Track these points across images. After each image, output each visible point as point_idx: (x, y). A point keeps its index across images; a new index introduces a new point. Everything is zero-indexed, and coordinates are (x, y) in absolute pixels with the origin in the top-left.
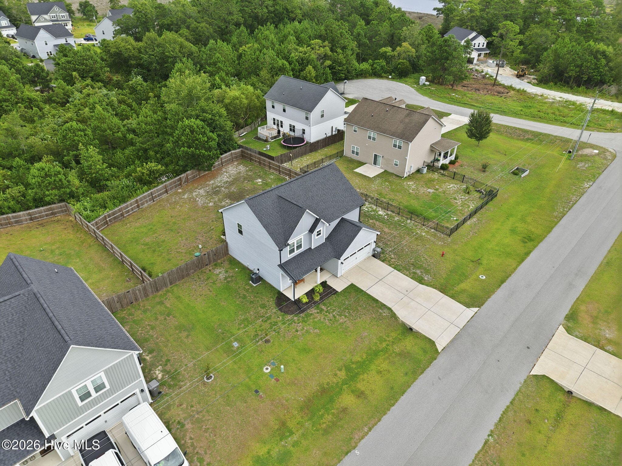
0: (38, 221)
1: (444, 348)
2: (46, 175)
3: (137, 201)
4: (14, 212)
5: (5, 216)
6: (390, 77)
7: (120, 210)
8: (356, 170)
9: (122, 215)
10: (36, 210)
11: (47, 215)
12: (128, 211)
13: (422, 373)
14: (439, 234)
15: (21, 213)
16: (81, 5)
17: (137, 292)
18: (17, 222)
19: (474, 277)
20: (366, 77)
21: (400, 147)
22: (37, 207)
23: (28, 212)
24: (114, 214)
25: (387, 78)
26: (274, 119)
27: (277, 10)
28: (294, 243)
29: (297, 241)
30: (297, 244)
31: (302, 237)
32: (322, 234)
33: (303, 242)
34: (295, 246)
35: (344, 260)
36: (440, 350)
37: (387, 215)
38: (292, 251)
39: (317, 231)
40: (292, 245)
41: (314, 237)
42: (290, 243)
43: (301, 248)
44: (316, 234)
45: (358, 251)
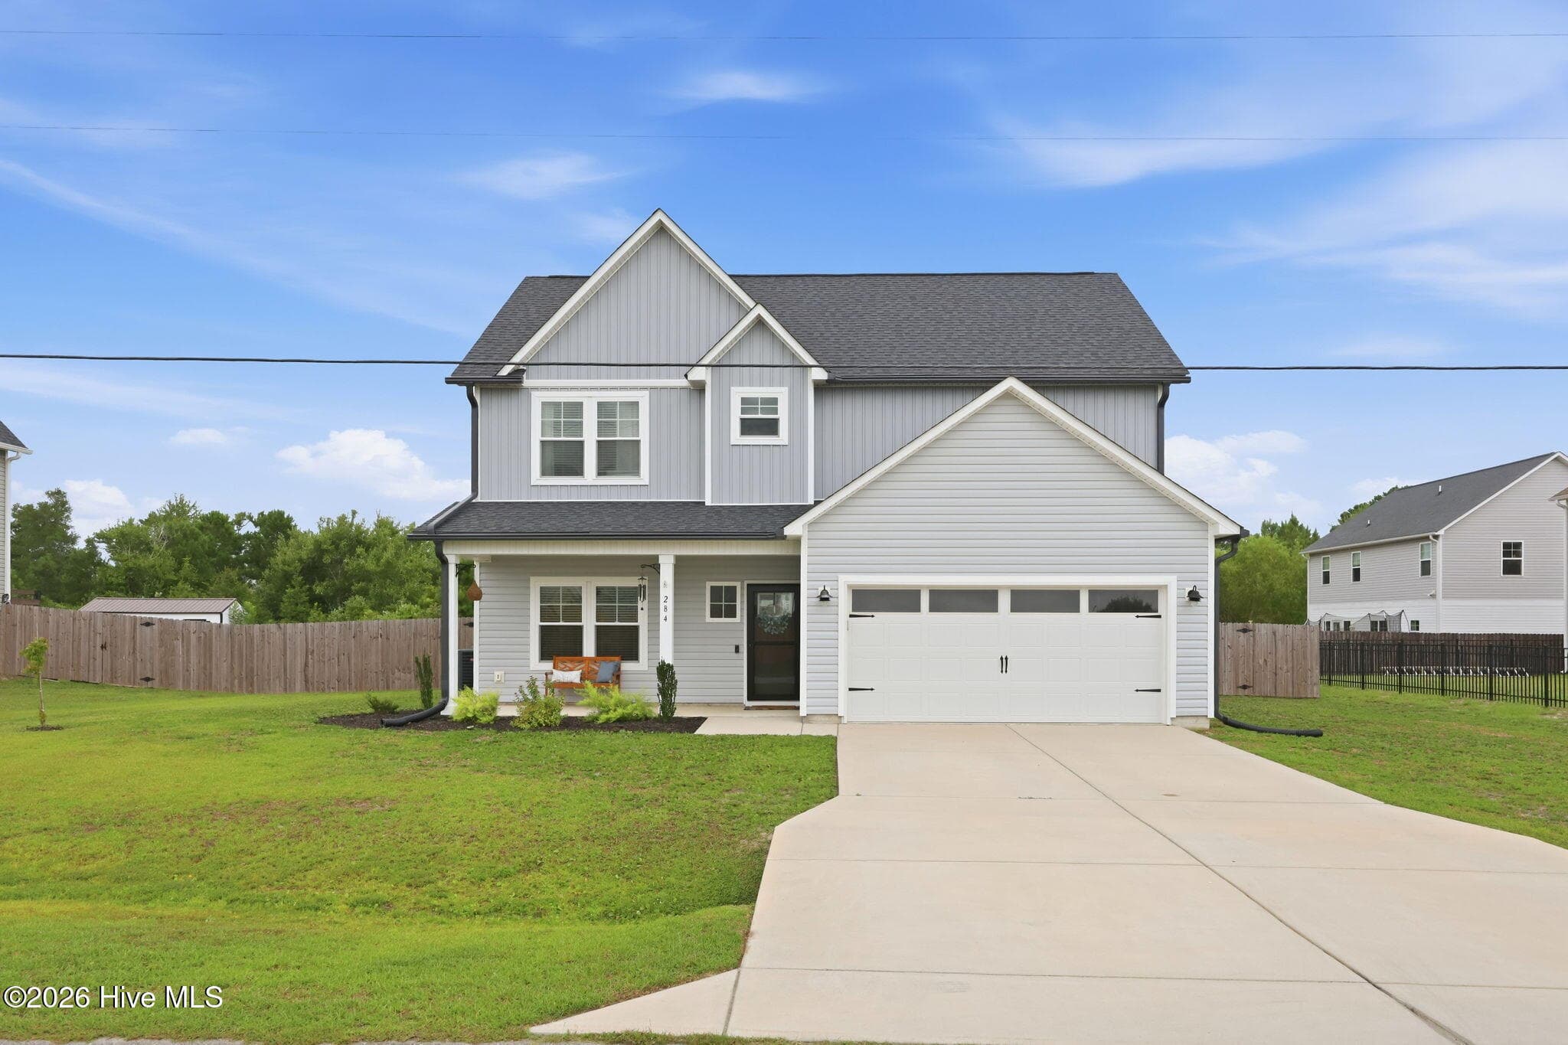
28: (576, 409)
29: (604, 408)
30: (603, 427)
31: (643, 399)
32: (783, 436)
33: (644, 437)
34: (590, 438)
35: (861, 597)
38: (562, 462)
39: (738, 394)
40: (567, 415)
41: (720, 430)
42: (544, 389)
43: (635, 470)
44: (736, 416)
45: (1022, 599)
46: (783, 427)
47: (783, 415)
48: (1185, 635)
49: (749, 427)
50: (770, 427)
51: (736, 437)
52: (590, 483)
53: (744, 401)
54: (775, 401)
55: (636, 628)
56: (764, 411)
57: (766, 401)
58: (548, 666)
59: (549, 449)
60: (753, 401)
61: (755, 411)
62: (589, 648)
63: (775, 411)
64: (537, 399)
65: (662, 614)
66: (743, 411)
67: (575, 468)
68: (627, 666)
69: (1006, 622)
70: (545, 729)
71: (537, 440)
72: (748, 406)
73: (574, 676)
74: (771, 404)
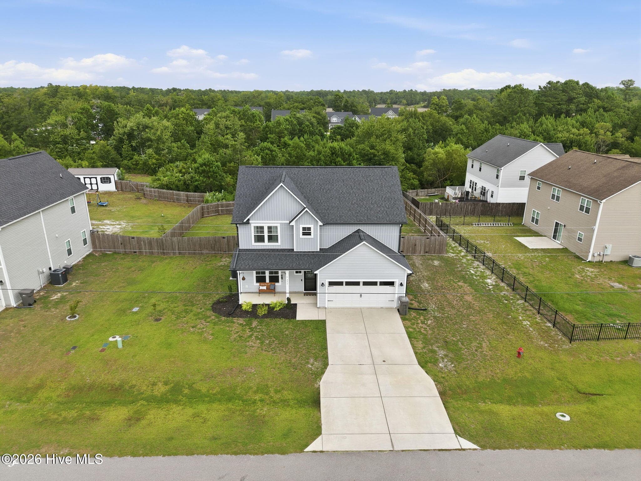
0: (192, 204)
1: (322, 452)
4: (179, 190)
5: (171, 191)
8: (518, 238)
10: (192, 193)
13: (236, 453)
14: (554, 332)
15: (182, 193)
17: (142, 243)
18: (177, 199)
19: (546, 409)
21: (588, 211)
22: (195, 192)
23: (186, 193)
26: (471, 181)
28: (262, 228)
29: (269, 228)
30: (269, 232)
31: (279, 225)
32: (312, 236)
33: (279, 234)
34: (266, 234)
35: (331, 284)
36: (309, 448)
37: (496, 286)
38: (260, 239)
39: (301, 226)
40: (260, 229)
41: (298, 235)
42: (254, 223)
43: (277, 241)
44: (301, 231)
45: (365, 284)
46: (312, 234)
47: (312, 231)
48: (399, 291)
49: (304, 234)
50: (309, 234)
51: (301, 236)
52: (266, 244)
53: (303, 228)
54: (310, 228)
55: (278, 276)
56: (308, 230)
57: (308, 228)
58: (258, 284)
59: (256, 237)
60: (305, 228)
61: (306, 230)
62: (267, 280)
63: (310, 230)
64: (253, 226)
65: (287, 283)
66: (303, 230)
67: (263, 241)
68: (276, 284)
69: (361, 288)
70: (265, 316)
71: (253, 235)
72: (304, 229)
73: (265, 288)
74: (309, 229)
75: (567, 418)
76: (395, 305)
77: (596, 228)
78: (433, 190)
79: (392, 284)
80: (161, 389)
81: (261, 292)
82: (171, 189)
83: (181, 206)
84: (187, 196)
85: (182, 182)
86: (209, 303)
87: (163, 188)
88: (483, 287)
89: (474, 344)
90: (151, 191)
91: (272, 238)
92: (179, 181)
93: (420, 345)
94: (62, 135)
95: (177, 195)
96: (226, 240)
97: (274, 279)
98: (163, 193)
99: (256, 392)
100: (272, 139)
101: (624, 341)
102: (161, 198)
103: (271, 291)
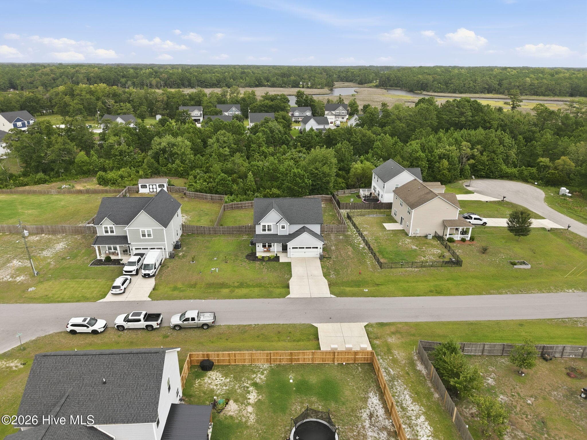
0: (214, 201)
1: (290, 298)
2: (222, 180)
3: (252, 203)
4: (206, 193)
6: (536, 183)
7: (241, 204)
8: (384, 224)
9: (242, 207)
10: (214, 195)
11: (218, 199)
12: (246, 206)
13: (266, 298)
15: (208, 194)
16: (364, 107)
17: (206, 229)
18: (206, 198)
19: (362, 289)
20: (511, 179)
22: (216, 194)
24: (237, 204)
25: (533, 184)
26: (374, 186)
27: (475, 120)
28: (265, 226)
29: (268, 226)
30: (268, 227)
31: (272, 225)
32: (285, 229)
33: (272, 228)
34: (267, 228)
35: (293, 248)
36: (287, 297)
37: (363, 248)
38: (264, 230)
39: (281, 225)
40: (264, 226)
41: (280, 228)
42: (262, 224)
43: (271, 231)
44: (281, 227)
45: (306, 248)
47: (285, 227)
48: (320, 251)
49: (282, 228)
50: (284, 228)
51: (281, 229)
52: (267, 232)
55: (272, 245)
58: (263, 248)
62: (267, 247)
65: (275, 248)
67: (265, 231)
68: (271, 248)
69: (305, 250)
70: (267, 261)
71: (262, 228)
72: (282, 226)
73: (266, 250)
74: (284, 226)
75: (367, 290)
76: (318, 256)
77: (412, 221)
78: (354, 190)
79: (317, 248)
80: (236, 284)
81: (265, 251)
82: (202, 193)
83: (208, 202)
84: (211, 196)
85: (208, 188)
86: (244, 256)
87: (197, 192)
88: (358, 249)
89: (345, 270)
90: (190, 194)
91: (269, 230)
92: (206, 187)
93: (325, 270)
94: (119, 150)
95: (205, 196)
96: (244, 227)
97: (270, 246)
98: (197, 195)
99: (268, 285)
100: (254, 148)
101: (401, 269)
102: (196, 197)
103: (268, 251)
